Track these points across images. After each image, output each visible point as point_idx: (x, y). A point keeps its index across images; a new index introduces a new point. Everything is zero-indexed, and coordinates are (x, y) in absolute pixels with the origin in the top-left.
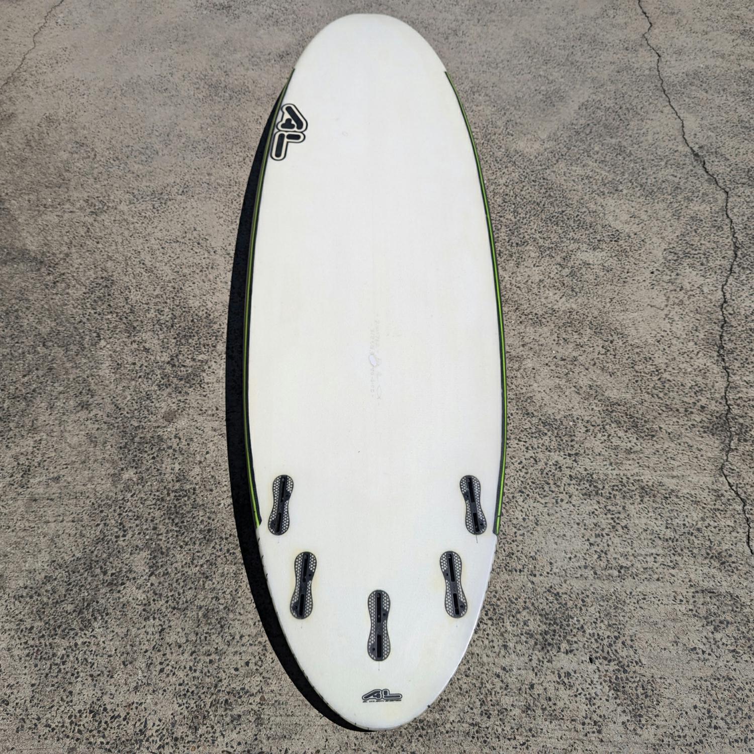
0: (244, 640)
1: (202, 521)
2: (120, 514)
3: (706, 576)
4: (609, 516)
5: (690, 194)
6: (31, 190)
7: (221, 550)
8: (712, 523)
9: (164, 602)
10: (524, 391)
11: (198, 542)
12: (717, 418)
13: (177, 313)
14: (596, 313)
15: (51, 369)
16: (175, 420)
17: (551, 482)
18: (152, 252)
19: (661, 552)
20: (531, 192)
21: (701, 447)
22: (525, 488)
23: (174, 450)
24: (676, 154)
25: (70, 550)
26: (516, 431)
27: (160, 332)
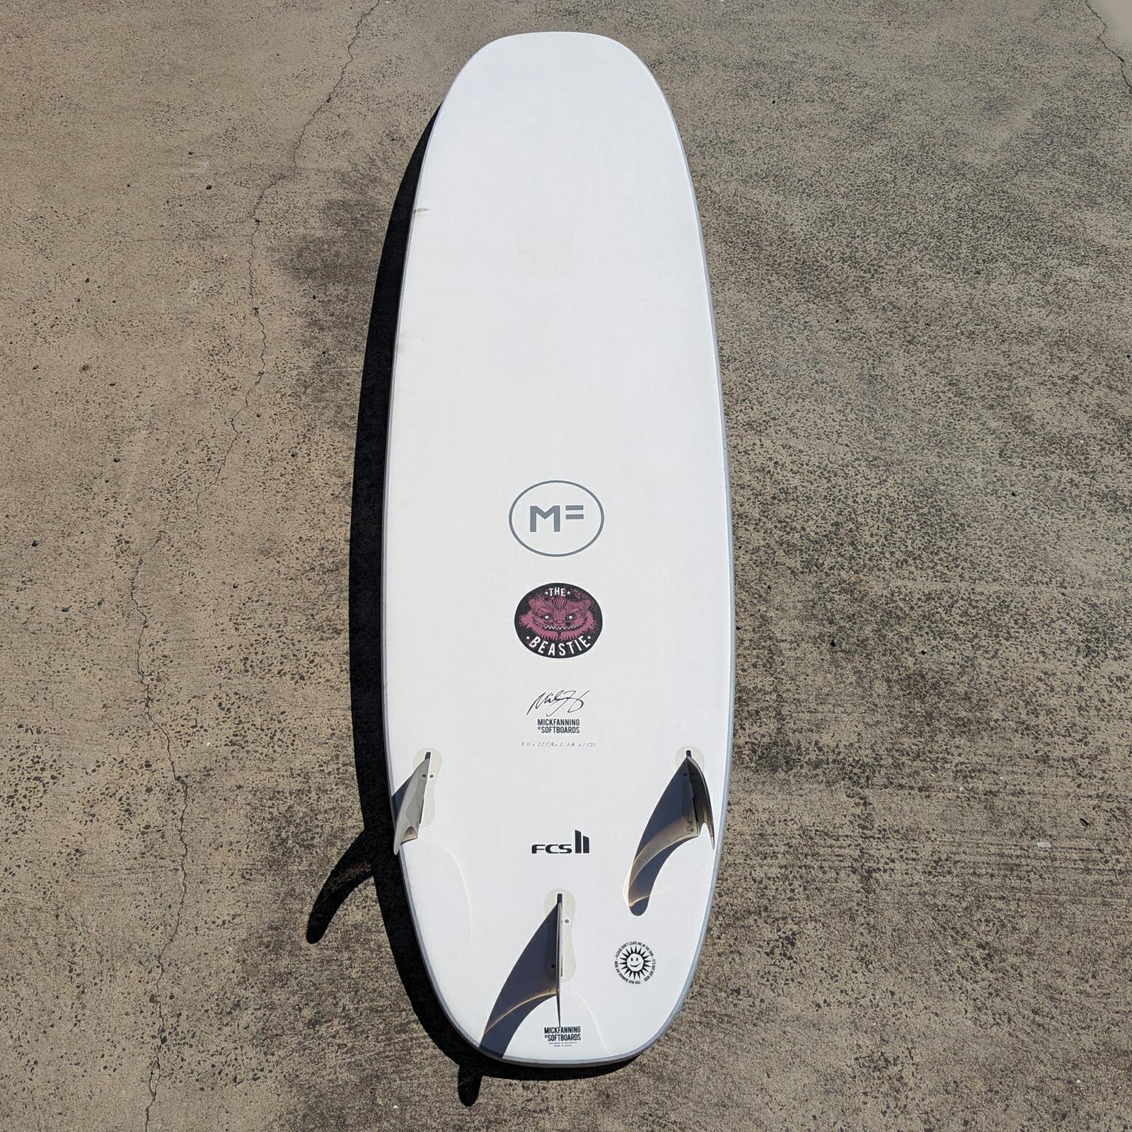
26: (1017, 450)
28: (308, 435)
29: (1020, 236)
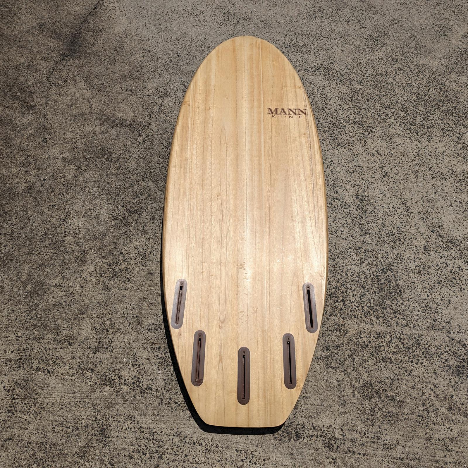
28: (66, 220)
29: (448, 112)
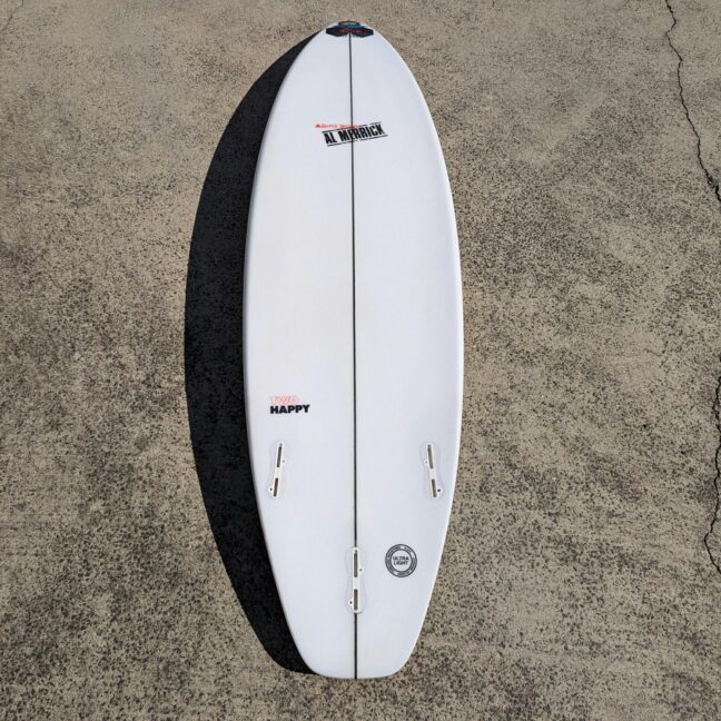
0: (204, 699)
1: (169, 563)
2: (84, 550)
3: (680, 658)
4: (585, 585)
5: (700, 224)
6: (12, 173)
7: (186, 597)
8: (689, 600)
9: (124, 651)
10: (509, 438)
11: (163, 586)
12: (705, 482)
13: (157, 327)
14: (590, 355)
15: (21, 381)
16: (147, 448)
17: (529, 543)
18: (134, 254)
19: (636, 629)
20: (533, 212)
21: (686, 515)
22: (501, 548)
23: (145, 482)
24: (689, 176)
25: (32, 587)
27: (137, 347)
